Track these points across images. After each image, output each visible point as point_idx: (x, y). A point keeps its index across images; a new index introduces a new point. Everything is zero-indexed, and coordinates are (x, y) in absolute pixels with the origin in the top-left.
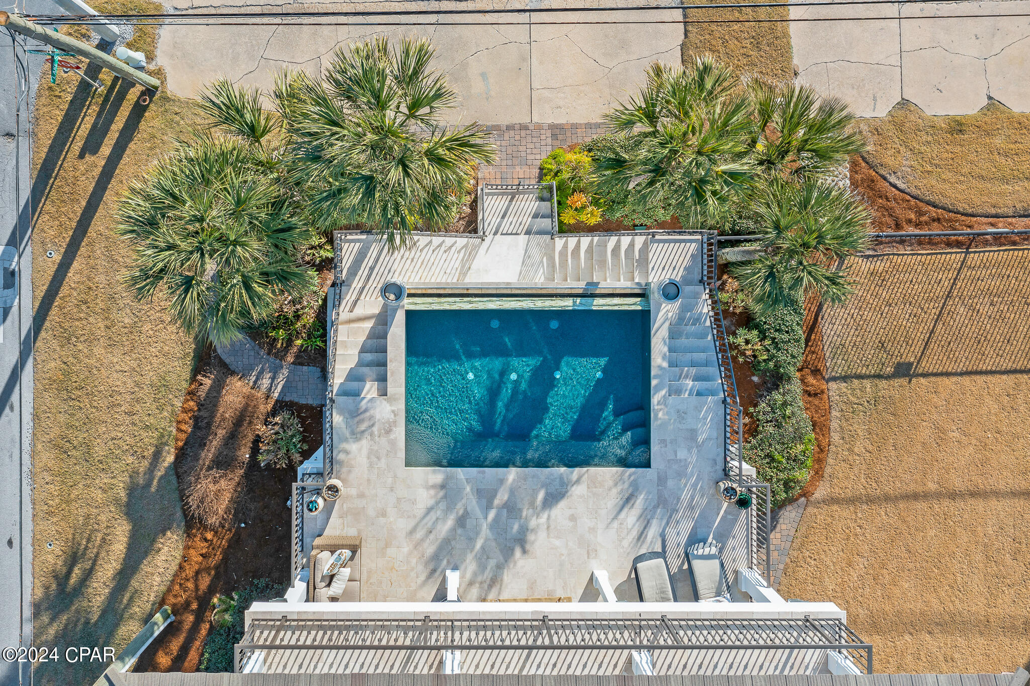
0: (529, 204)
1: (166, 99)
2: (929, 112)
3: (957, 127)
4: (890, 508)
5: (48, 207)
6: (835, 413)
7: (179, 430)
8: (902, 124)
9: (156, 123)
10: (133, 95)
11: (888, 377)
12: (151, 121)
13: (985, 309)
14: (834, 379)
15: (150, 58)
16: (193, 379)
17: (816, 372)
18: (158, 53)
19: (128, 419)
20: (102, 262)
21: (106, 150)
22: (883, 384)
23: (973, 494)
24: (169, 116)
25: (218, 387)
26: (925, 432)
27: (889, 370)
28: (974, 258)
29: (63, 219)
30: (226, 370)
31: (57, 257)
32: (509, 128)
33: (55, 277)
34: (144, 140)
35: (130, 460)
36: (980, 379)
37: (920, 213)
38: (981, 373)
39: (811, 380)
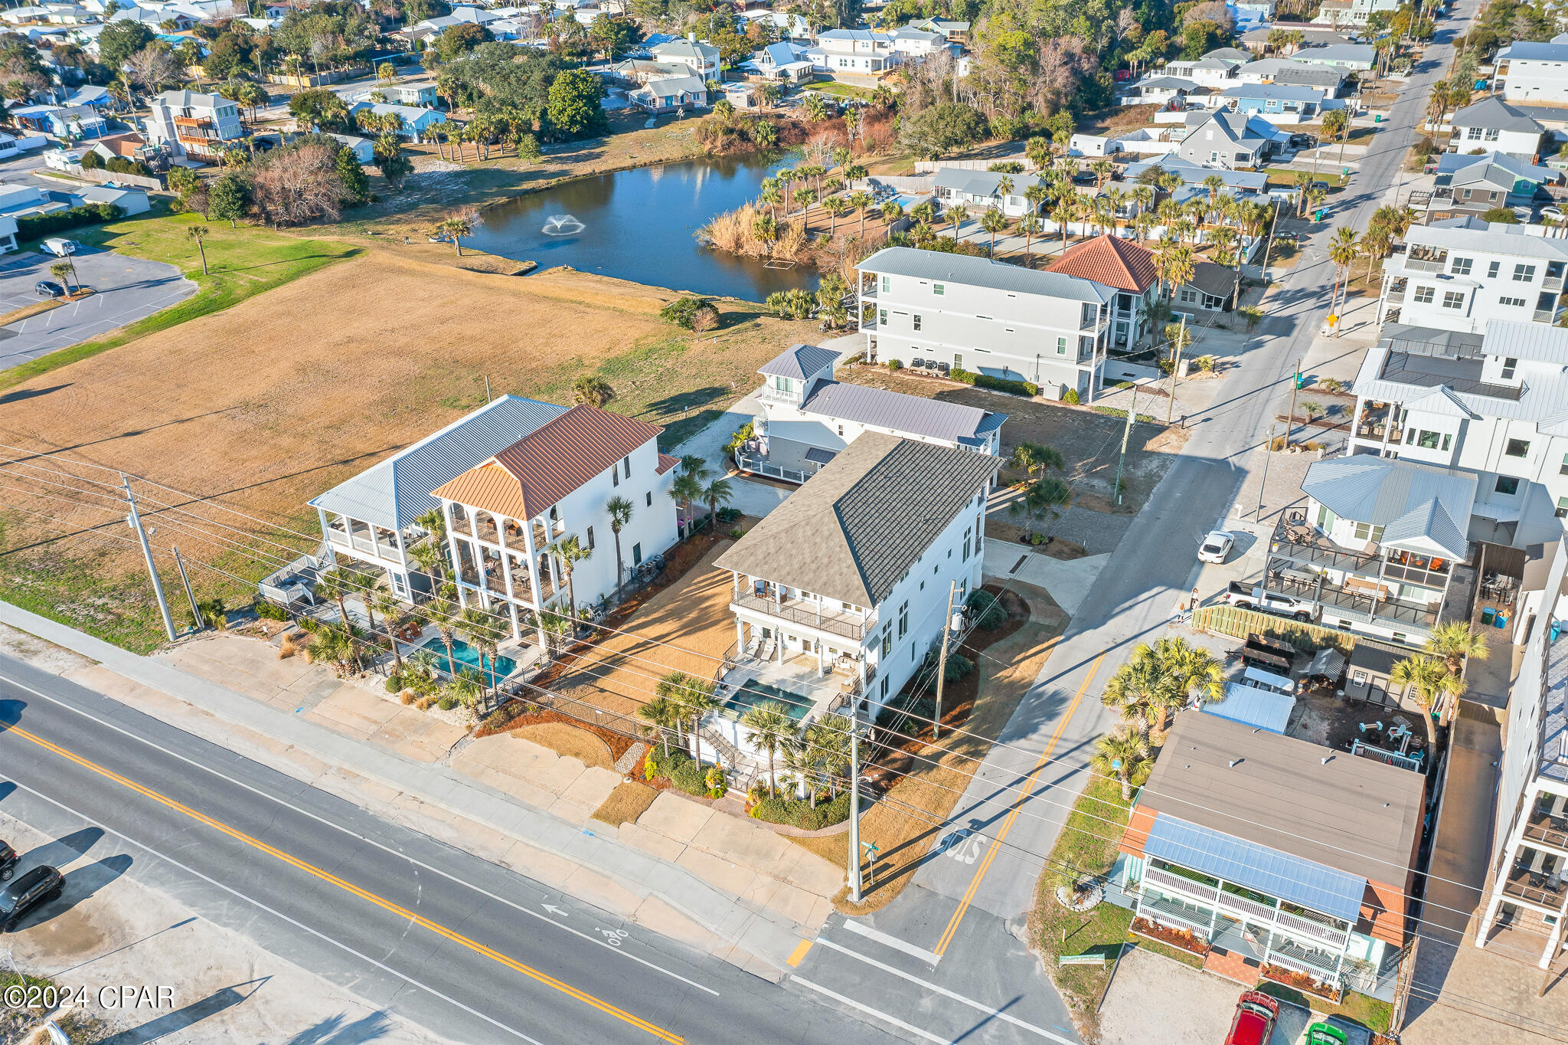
2: (582, 762)
3: (577, 755)
8: (593, 762)
28: (603, 723)
29: (912, 851)
31: (921, 841)
33: (926, 836)
35: (925, 779)
37: (610, 740)
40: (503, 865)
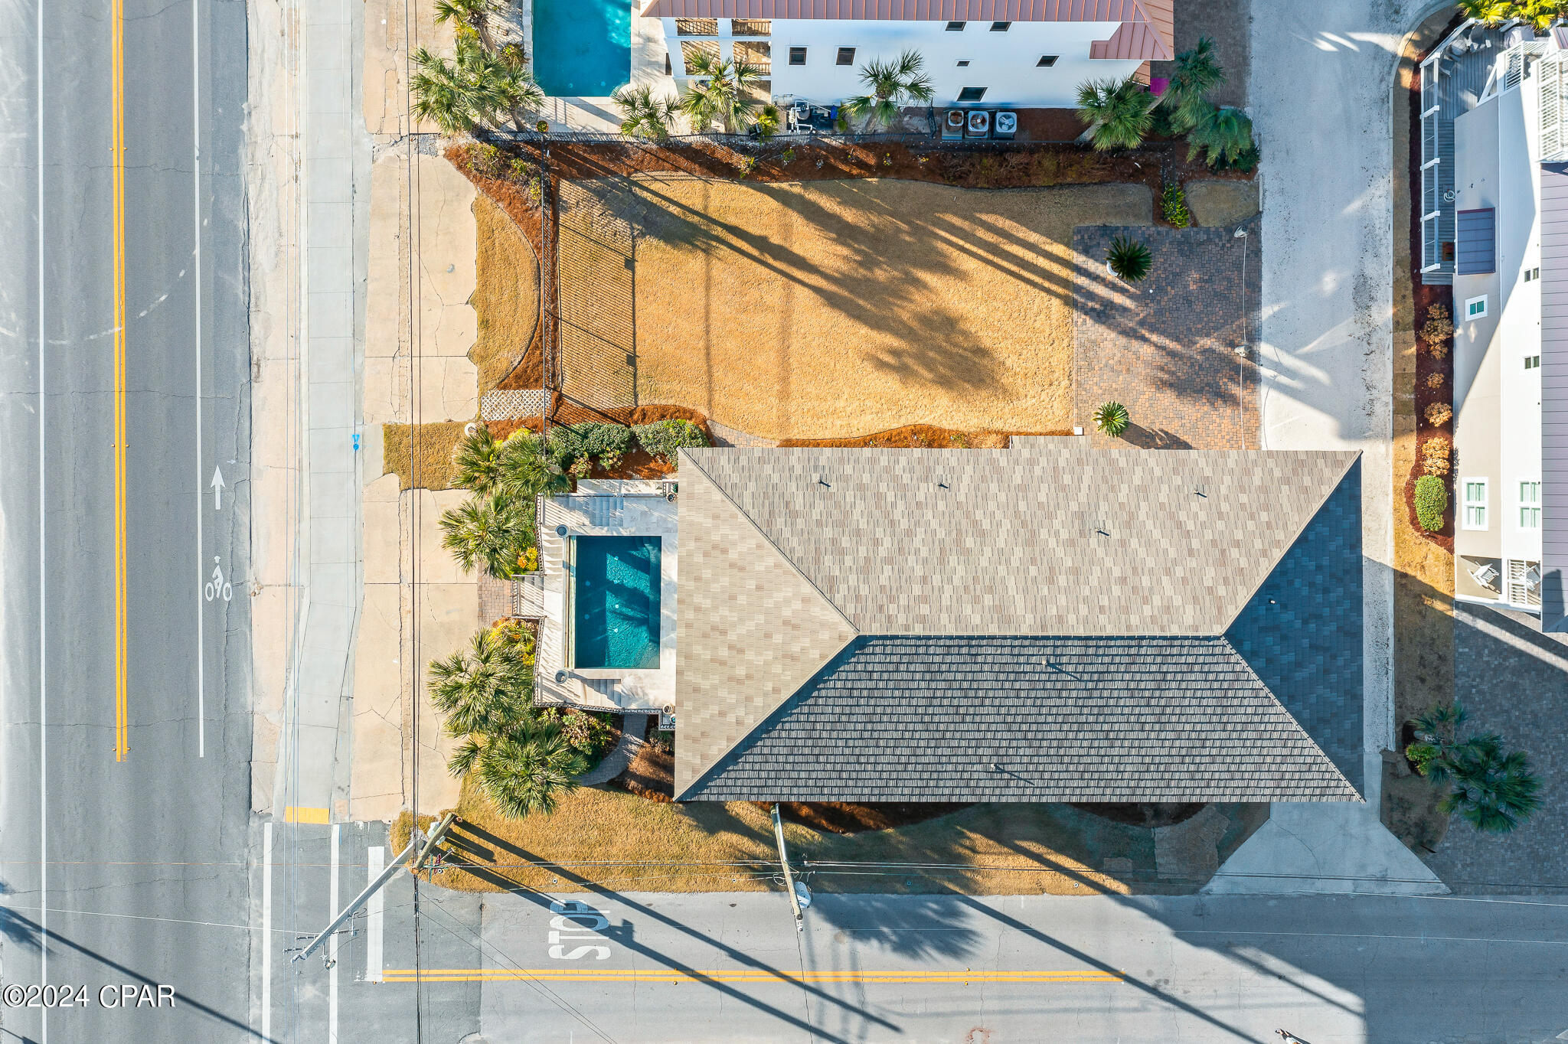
0: (526, 588)
1: (460, 809)
2: (475, 340)
3: (485, 324)
4: (714, 370)
5: (526, 882)
6: (656, 402)
7: (663, 801)
8: (482, 357)
9: (474, 815)
10: (456, 829)
11: (636, 369)
12: (473, 818)
13: (595, 310)
14: (636, 402)
15: (434, 819)
16: (632, 792)
17: (631, 413)
18: (431, 815)
19: (657, 833)
20: (560, 849)
21: (490, 846)
22: (639, 372)
23: (707, 320)
24: (470, 808)
25: (634, 776)
26: (669, 348)
27: (631, 369)
28: (565, 315)
29: (533, 873)
30: (626, 773)
31: (557, 877)
32: (480, 597)
33: (569, 879)
34: (485, 822)
35: (681, 831)
36: (637, 314)
37: (537, 347)
38: (634, 313)
39: (635, 417)
40: (254, 369)
